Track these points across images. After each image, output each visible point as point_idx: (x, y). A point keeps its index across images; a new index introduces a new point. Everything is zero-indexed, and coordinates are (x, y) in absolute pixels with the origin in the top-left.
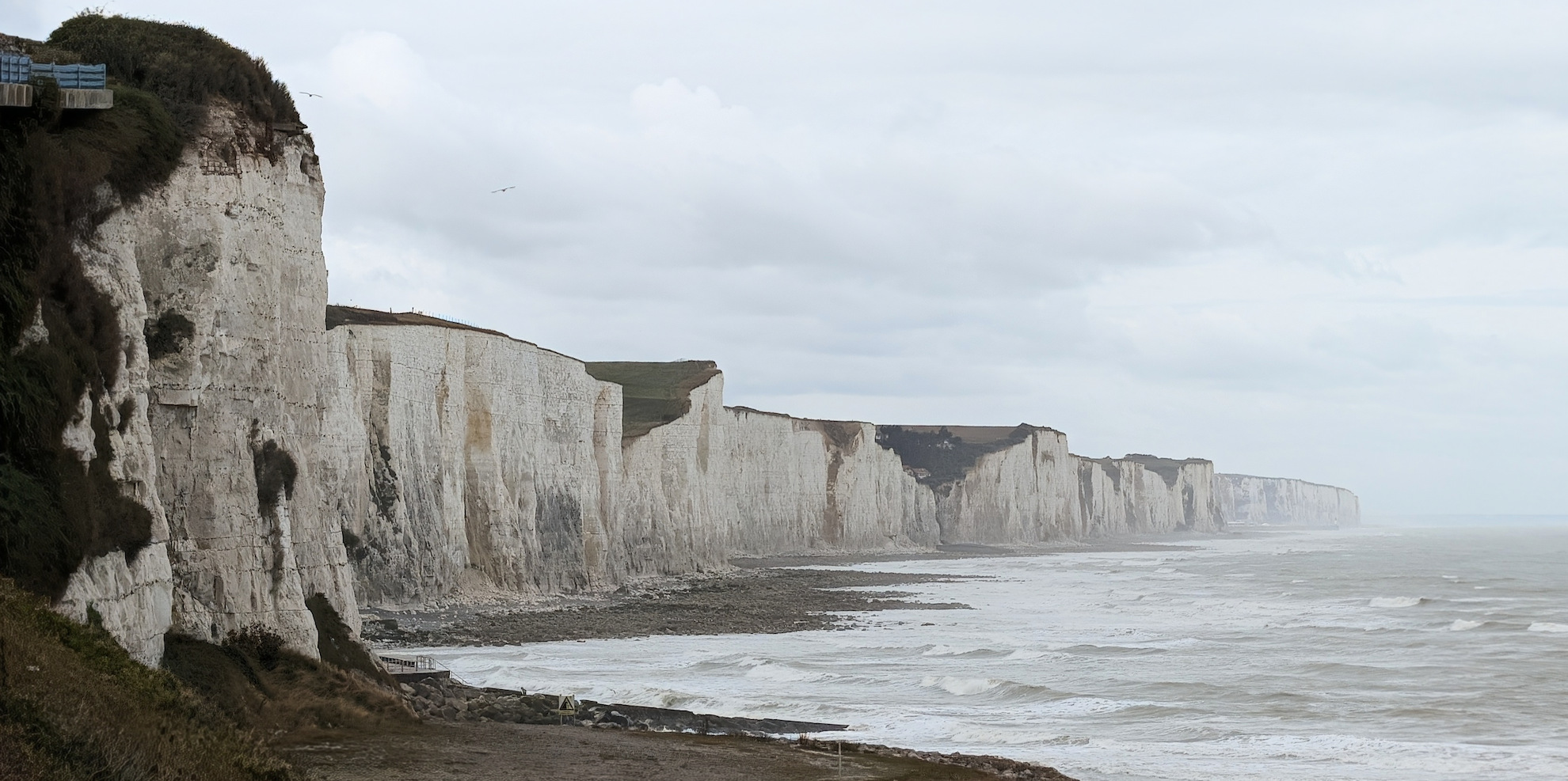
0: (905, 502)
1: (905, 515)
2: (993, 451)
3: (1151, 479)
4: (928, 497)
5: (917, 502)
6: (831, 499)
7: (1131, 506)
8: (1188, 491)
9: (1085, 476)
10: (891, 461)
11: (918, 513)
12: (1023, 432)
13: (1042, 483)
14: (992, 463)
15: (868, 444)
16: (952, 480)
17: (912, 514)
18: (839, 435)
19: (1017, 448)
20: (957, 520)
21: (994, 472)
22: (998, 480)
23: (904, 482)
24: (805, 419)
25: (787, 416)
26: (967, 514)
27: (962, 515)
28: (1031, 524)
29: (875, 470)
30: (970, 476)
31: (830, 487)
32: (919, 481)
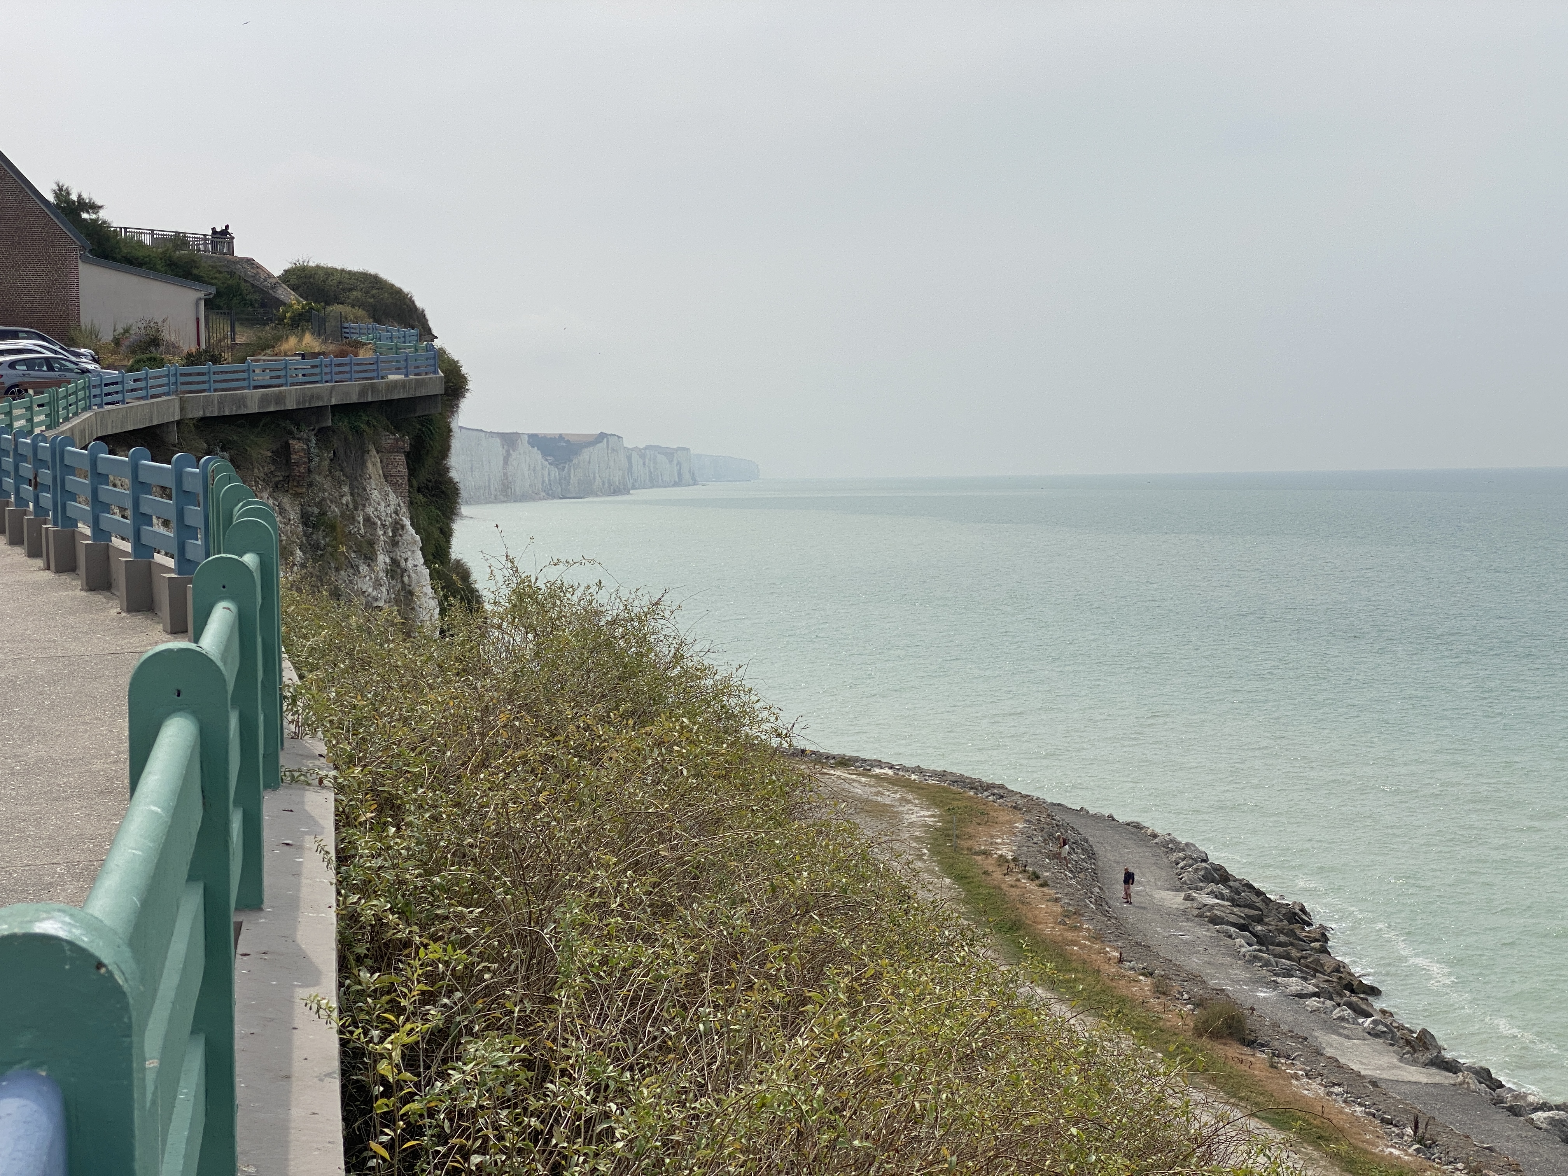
0: (543, 475)
1: (543, 482)
2: (586, 447)
3: (661, 458)
4: (555, 473)
5: (549, 475)
6: (505, 474)
7: (651, 473)
8: (679, 464)
9: (629, 458)
10: (536, 454)
11: (549, 480)
12: (602, 436)
13: (612, 463)
14: (585, 454)
15: (524, 445)
16: (565, 463)
17: (547, 481)
18: (509, 440)
19: (599, 445)
20: (569, 483)
21: (587, 457)
22: (589, 462)
23: (542, 465)
24: (491, 432)
25: (481, 431)
26: (573, 480)
27: (571, 481)
28: (607, 485)
29: (528, 459)
30: (575, 461)
31: (504, 468)
32: (550, 464)
